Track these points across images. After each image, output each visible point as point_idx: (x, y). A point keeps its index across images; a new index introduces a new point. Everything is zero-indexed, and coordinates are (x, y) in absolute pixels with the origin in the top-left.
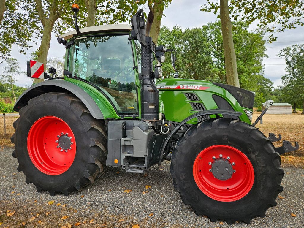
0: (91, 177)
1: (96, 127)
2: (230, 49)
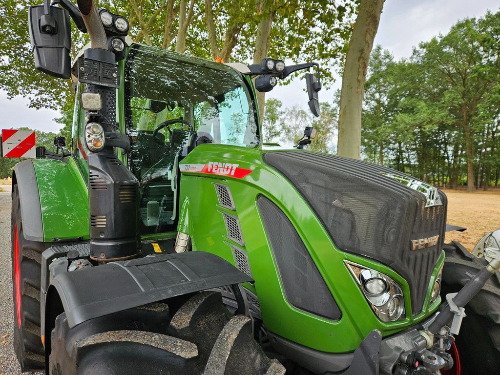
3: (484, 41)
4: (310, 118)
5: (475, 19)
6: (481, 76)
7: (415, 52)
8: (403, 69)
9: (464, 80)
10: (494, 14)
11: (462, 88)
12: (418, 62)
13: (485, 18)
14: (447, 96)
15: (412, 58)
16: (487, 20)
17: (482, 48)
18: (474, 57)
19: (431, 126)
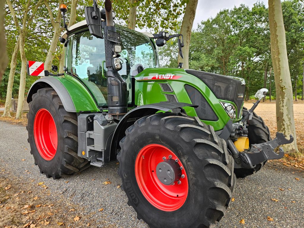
0: (68, 165)
1: (70, 120)
2: (276, 23)
3: (233, 23)
4: (143, 62)
5: (228, 10)
6: (232, 41)
7: (199, 26)
8: (193, 35)
9: (223, 43)
10: (237, 8)
11: (222, 47)
12: (201, 32)
13: (233, 10)
14: (216, 52)
15: (197, 30)
16: (234, 11)
17: (231, 26)
18: (228, 31)
19: (207, 67)
